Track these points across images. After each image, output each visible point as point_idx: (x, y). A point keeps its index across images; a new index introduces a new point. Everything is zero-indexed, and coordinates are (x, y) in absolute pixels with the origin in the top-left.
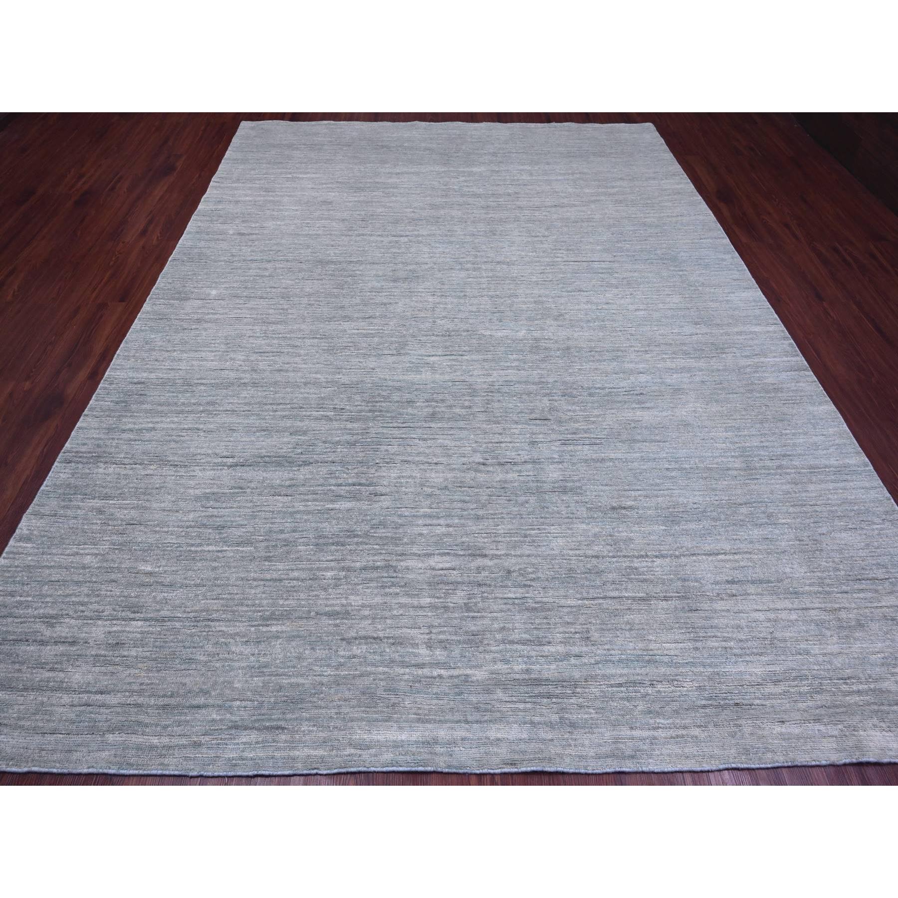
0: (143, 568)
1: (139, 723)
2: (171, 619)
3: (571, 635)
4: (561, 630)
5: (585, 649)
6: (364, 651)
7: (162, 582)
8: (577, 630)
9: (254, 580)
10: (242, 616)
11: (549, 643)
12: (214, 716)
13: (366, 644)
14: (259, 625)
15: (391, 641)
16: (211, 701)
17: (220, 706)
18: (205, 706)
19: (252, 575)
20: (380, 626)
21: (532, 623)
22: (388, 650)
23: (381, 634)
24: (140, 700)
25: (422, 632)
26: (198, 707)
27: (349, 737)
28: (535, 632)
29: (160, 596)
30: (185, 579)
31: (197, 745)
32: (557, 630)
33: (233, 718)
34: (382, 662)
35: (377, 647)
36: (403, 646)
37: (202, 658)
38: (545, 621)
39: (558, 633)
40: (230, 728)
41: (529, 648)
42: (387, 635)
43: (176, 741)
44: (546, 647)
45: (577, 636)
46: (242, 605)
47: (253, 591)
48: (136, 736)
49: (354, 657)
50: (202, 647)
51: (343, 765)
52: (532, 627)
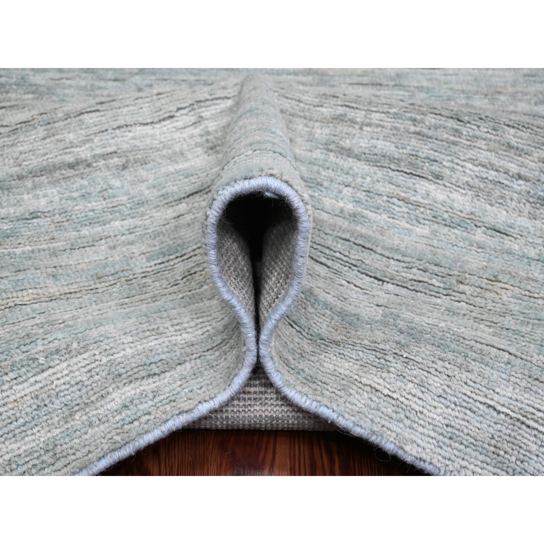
3: (502, 178)
4: (484, 156)
5: (523, 222)
6: (57, 199)
8: (524, 172)
11: (438, 177)
13: (55, 183)
15: (115, 161)
20: (71, 136)
21: (414, 120)
22: (116, 183)
23: (84, 153)
25: (180, 124)
27: (104, 360)
28: (413, 142)
32: (471, 154)
34: (114, 210)
35: (86, 183)
36: (149, 166)
38: (451, 124)
39: (471, 160)
41: (380, 174)
42: (98, 151)
44: (425, 183)
45: (520, 186)
49: (34, 215)
51: (118, 438)
52: (412, 129)
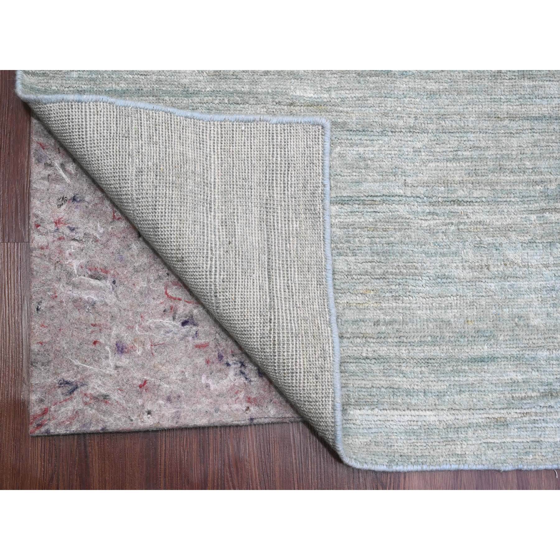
0: (298, 93)
1: (394, 390)
2: (387, 198)
7: (345, 123)
9: (512, 118)
10: (509, 193)
12: (513, 375)
14: (544, 210)
16: (500, 351)
17: (517, 358)
18: (493, 359)
19: (505, 107)
24: (383, 351)
26: (482, 360)
29: (352, 153)
30: (386, 115)
31: (503, 424)
33: (545, 378)
37: (461, 273)
40: (544, 395)
43: (465, 417)
46: (501, 169)
47: (514, 142)
48: (399, 412)
50: (456, 253)
